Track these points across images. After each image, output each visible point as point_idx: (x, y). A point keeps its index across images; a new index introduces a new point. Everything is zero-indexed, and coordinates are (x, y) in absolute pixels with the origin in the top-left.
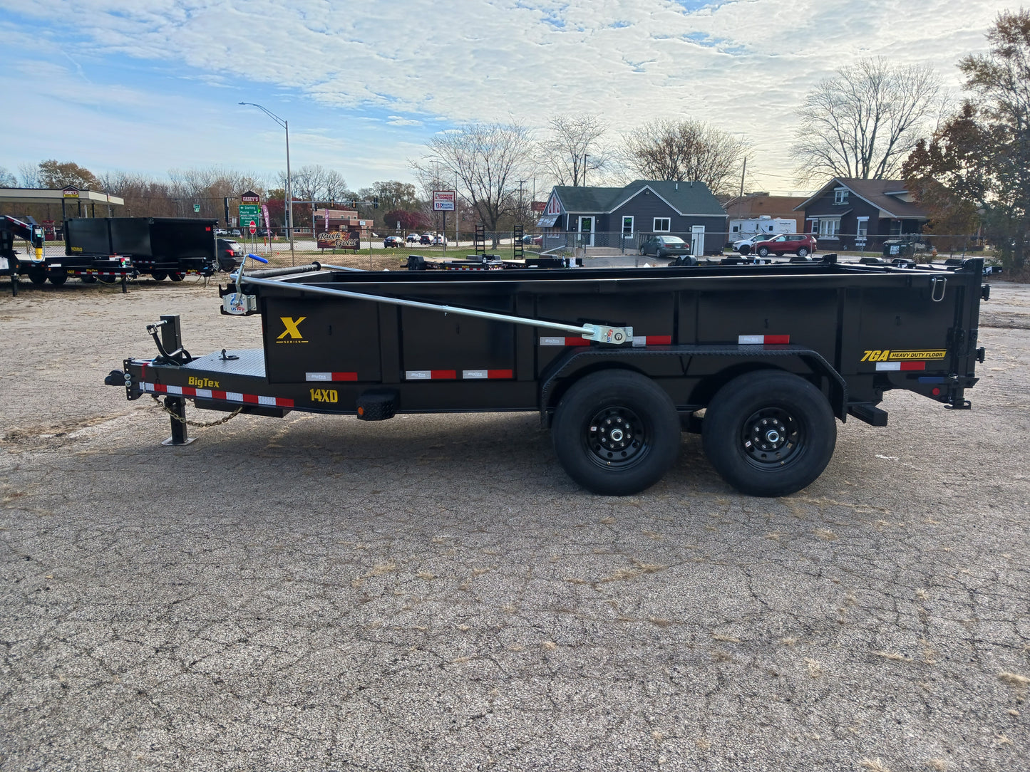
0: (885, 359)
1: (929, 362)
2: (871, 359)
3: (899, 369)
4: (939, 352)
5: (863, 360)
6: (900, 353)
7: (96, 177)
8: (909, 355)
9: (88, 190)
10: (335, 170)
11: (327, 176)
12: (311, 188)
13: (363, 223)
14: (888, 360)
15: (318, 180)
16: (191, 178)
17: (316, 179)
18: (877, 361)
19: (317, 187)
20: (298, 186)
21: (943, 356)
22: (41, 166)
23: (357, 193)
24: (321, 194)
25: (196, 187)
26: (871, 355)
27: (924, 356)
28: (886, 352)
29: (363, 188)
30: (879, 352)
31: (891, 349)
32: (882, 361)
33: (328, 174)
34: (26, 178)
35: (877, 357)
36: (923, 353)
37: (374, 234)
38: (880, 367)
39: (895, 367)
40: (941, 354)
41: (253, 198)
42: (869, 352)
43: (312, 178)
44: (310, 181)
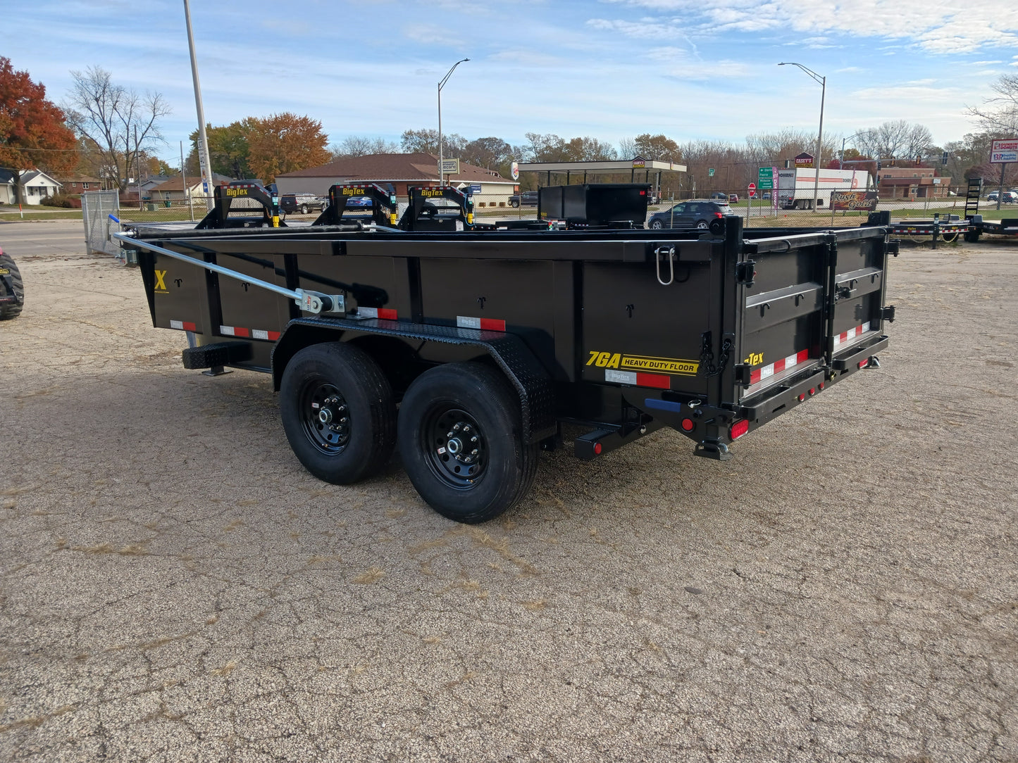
0: (616, 366)
1: (676, 378)
2: (598, 364)
3: (634, 382)
4: (689, 365)
5: (589, 363)
6: (635, 360)
7: (680, 147)
8: (647, 364)
9: (652, 160)
10: (921, 124)
11: (910, 132)
12: (891, 145)
13: (937, 181)
14: (620, 368)
15: (900, 136)
16: (765, 142)
17: (897, 136)
18: (605, 368)
19: (898, 145)
20: (877, 144)
21: (695, 371)
22: (637, 140)
23: (942, 148)
24: (901, 152)
25: (770, 151)
26: (598, 358)
27: (668, 368)
28: (617, 356)
29: (951, 141)
30: (608, 355)
31: (623, 352)
32: (612, 368)
33: (913, 129)
34: (625, 152)
35: (605, 361)
36: (666, 363)
37: (952, 193)
38: (611, 376)
39: (629, 378)
40: (692, 368)
41: (807, 160)
42: (595, 354)
43: (894, 135)
44: (891, 137)
